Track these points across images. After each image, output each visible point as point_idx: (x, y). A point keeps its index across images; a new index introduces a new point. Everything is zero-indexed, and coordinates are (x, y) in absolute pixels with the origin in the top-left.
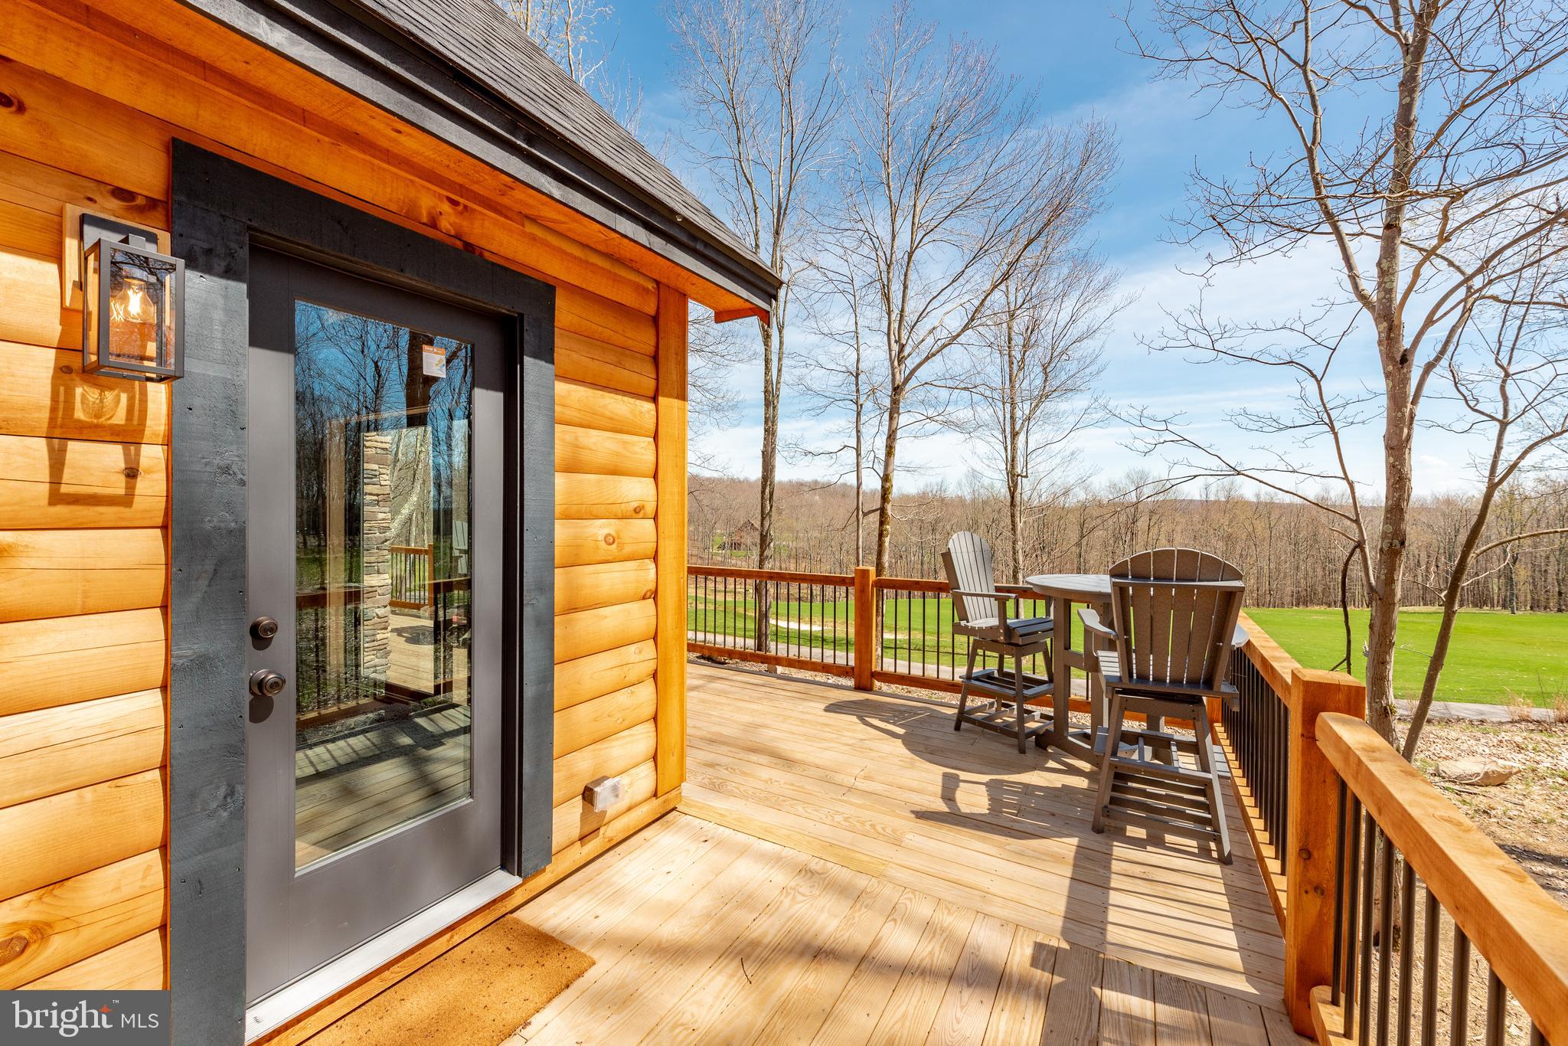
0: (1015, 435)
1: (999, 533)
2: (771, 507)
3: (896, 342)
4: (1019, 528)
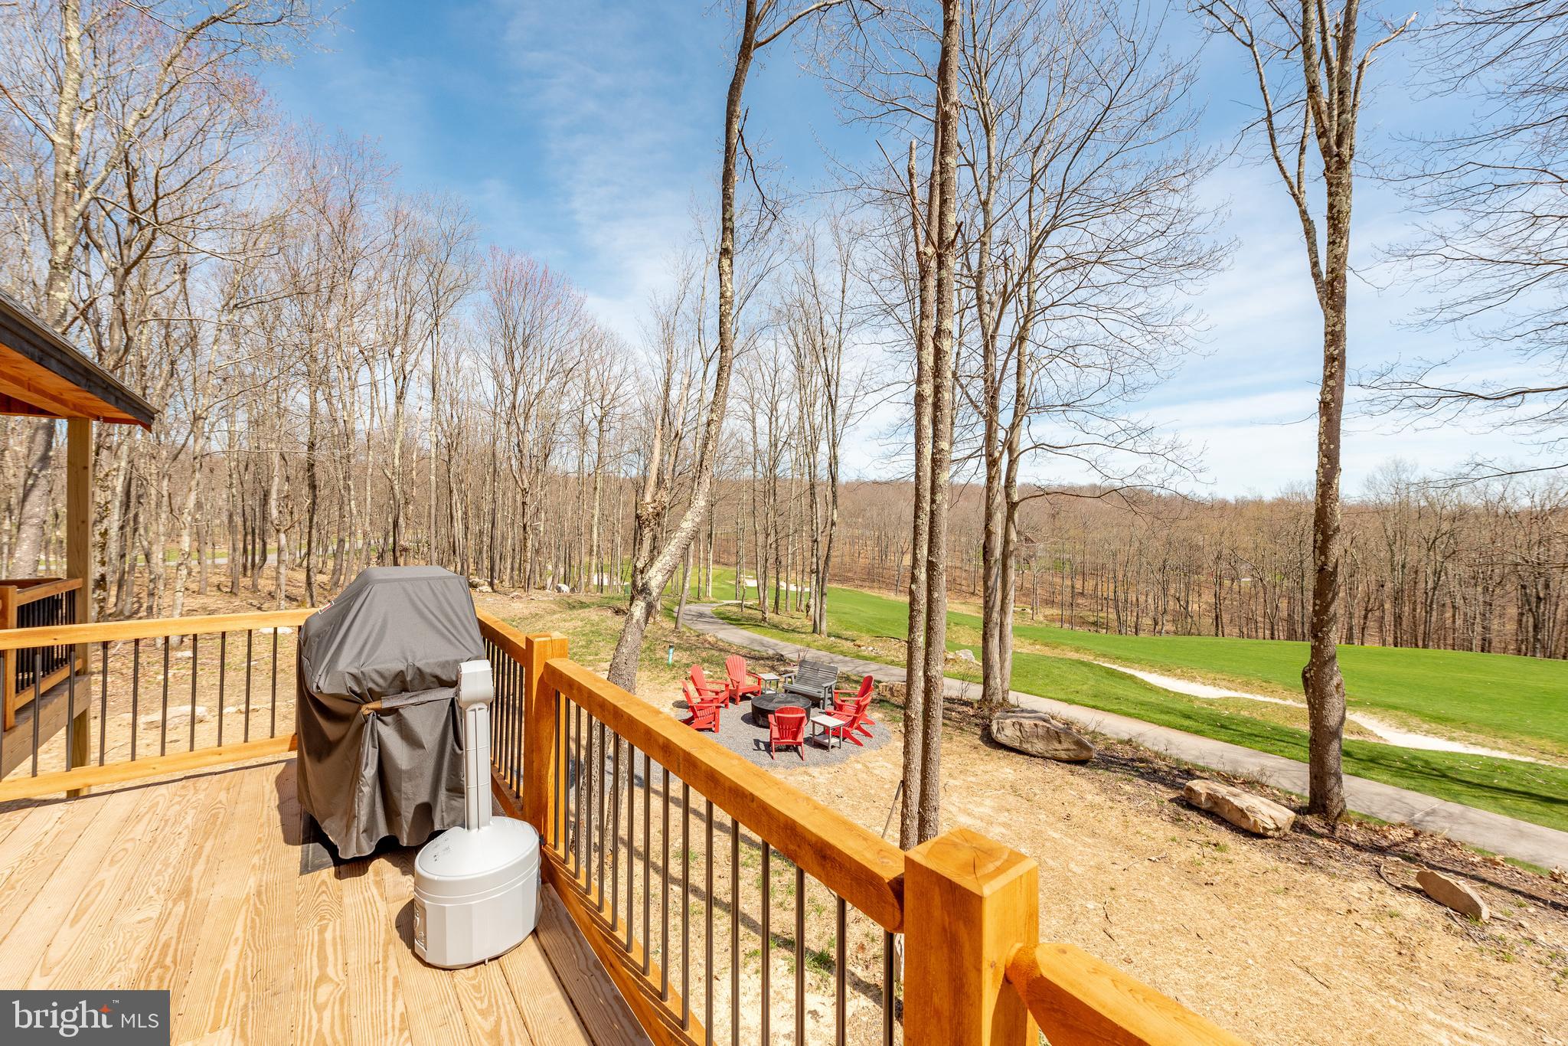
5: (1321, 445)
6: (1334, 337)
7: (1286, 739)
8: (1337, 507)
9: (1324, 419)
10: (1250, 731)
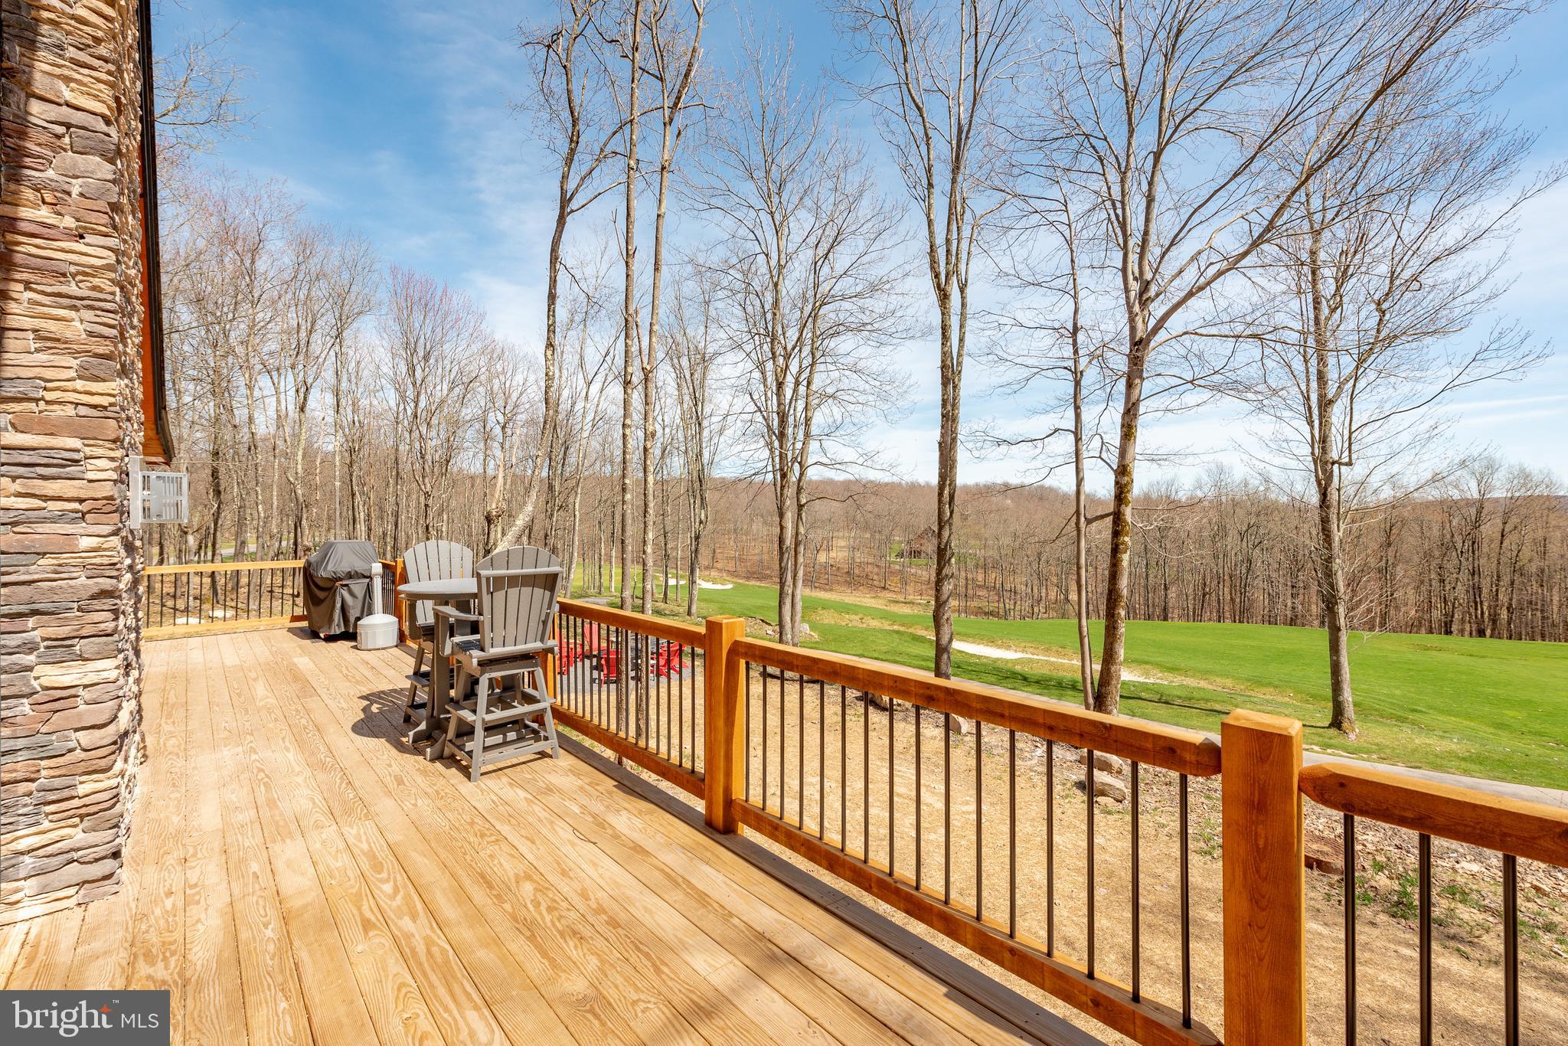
0: (1325, 404)
1: (1257, 542)
2: (952, 513)
3: (1135, 279)
4: (1337, 539)
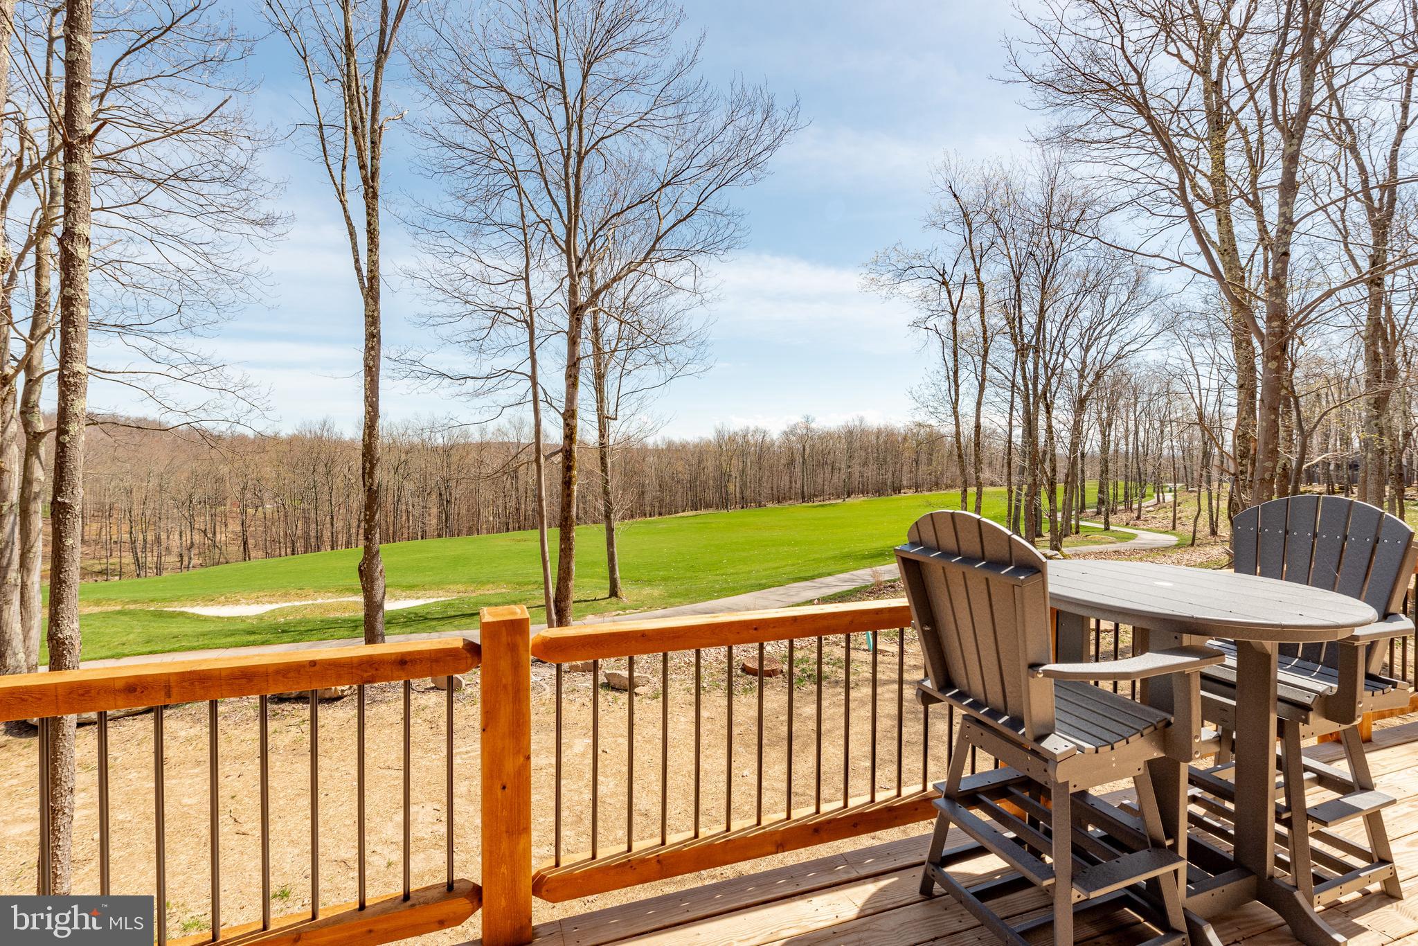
5: (366, 397)
6: (373, 321)
7: (333, 625)
8: (378, 443)
9: (369, 379)
10: (306, 628)
